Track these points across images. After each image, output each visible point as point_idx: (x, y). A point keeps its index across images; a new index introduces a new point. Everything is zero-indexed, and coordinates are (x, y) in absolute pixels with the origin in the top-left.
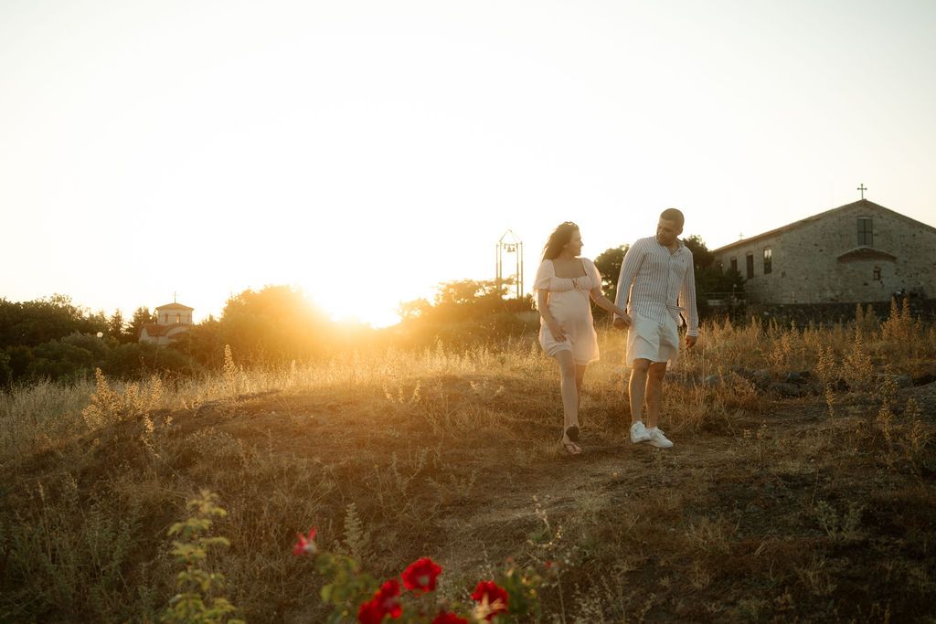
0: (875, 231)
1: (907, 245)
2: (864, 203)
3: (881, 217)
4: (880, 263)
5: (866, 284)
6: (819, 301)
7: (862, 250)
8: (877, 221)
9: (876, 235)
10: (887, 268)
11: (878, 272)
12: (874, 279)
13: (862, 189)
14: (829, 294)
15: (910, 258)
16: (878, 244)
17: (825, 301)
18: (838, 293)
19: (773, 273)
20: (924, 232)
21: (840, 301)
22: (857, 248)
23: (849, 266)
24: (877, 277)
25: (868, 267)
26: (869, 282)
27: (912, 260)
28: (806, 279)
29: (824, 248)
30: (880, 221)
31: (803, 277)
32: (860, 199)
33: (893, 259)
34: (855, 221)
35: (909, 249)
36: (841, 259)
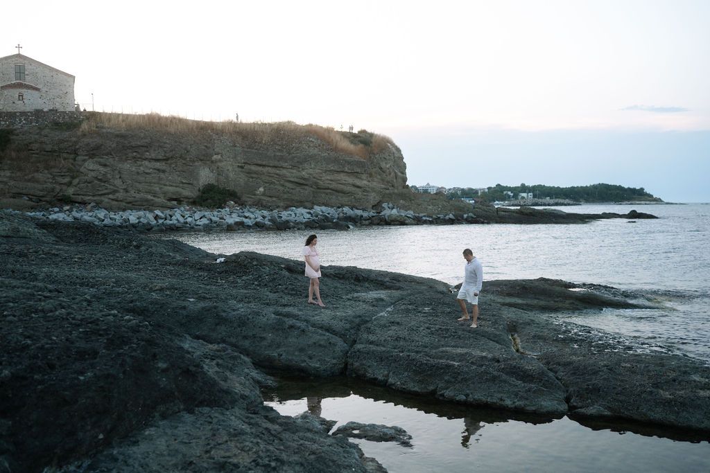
0: (26, 73)
1: (48, 82)
2: (19, 56)
3: (30, 65)
4: (23, 91)
5: (14, 103)
7: (16, 83)
8: (27, 67)
9: (27, 75)
10: (29, 94)
11: (21, 97)
12: (19, 100)
13: (19, 47)
15: (50, 89)
16: (28, 81)
20: (59, 74)
22: (14, 82)
23: (6, 92)
25: (15, 93)
26: (16, 102)
30: (30, 67)
33: (37, 89)
34: (13, 66)
35: (49, 84)
36: (2, 88)
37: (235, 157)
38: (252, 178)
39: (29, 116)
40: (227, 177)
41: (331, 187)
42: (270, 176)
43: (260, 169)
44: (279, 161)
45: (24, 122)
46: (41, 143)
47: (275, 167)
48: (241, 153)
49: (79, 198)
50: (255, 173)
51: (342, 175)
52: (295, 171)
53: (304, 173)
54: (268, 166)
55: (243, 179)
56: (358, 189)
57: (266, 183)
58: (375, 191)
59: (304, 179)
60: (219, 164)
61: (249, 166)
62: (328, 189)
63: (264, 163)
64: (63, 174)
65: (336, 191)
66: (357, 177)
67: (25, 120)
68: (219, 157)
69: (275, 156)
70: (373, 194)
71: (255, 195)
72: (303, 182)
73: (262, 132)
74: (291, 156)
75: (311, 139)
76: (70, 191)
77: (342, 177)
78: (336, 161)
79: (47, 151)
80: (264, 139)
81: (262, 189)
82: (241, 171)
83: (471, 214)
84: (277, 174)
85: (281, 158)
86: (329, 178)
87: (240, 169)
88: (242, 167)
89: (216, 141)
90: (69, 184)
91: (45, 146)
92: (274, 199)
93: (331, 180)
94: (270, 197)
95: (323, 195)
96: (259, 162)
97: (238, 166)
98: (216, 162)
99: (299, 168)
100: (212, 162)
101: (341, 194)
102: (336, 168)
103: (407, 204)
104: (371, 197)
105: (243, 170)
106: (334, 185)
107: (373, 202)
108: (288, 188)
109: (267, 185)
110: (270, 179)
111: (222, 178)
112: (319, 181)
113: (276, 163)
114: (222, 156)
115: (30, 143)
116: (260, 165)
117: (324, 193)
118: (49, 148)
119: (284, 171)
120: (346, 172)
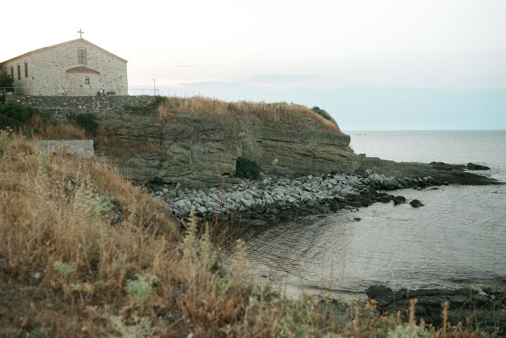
0: (88, 57)
1: (106, 66)
2: (82, 41)
3: (91, 49)
4: (89, 75)
5: (81, 86)
6: (56, 95)
7: (80, 67)
8: (89, 51)
9: (89, 59)
10: (93, 78)
11: (88, 81)
12: (86, 84)
13: (81, 32)
14: (61, 91)
15: (108, 73)
16: (90, 65)
17: (59, 95)
18: (67, 90)
19: (29, 77)
20: (115, 59)
21: (68, 95)
22: (78, 66)
23: (72, 76)
24: (87, 83)
25: (82, 76)
26: (83, 85)
27: (108, 74)
28: (47, 81)
29: (58, 64)
30: (91, 52)
31: (46, 81)
32: (80, 38)
33: (98, 73)
34: (77, 50)
35: (107, 68)
36: (67, 71)
37: (255, 133)
38: (268, 151)
39: (104, 101)
40: (250, 151)
41: (324, 157)
42: (283, 149)
43: (274, 143)
44: (290, 137)
45: (100, 106)
46: (128, 128)
47: (287, 142)
48: (259, 131)
49: (167, 180)
50: (271, 147)
51: (332, 147)
52: (301, 145)
53: (308, 147)
54: (283, 141)
55: (260, 152)
56: (343, 158)
57: (281, 155)
58: (357, 160)
59: (309, 151)
60: (244, 140)
61: (265, 141)
62: (321, 158)
63: (278, 139)
64: (154, 158)
65: (328, 160)
66: (342, 149)
67: (100, 104)
68: (244, 134)
69: (287, 133)
70: (355, 162)
71: (271, 165)
72: (308, 153)
73: (270, 112)
74: (300, 133)
75: (309, 119)
76: (161, 174)
77: (332, 149)
78: (329, 136)
79: (134, 136)
80: (275, 118)
81: (276, 160)
82: (260, 146)
83: (429, 177)
84: (290, 148)
85: (293, 135)
86: (323, 150)
87: (259, 144)
88: (260, 142)
89: (240, 121)
90: (160, 167)
91: (132, 131)
92: (286, 168)
93: (324, 151)
94: (283, 166)
95: (318, 163)
96: (275, 138)
97: (258, 141)
98: (241, 138)
99: (305, 142)
100: (239, 138)
101: (331, 163)
102: (328, 142)
103: (379, 169)
104: (354, 165)
105: (262, 144)
106: (325, 155)
107: (355, 168)
108: (298, 159)
109: (280, 156)
110: (283, 152)
111: (246, 152)
112: (315, 152)
113: (289, 139)
114: (246, 133)
115: (118, 128)
116: (273, 140)
117: (318, 161)
118: (136, 132)
119: (294, 145)
120: (336, 145)
